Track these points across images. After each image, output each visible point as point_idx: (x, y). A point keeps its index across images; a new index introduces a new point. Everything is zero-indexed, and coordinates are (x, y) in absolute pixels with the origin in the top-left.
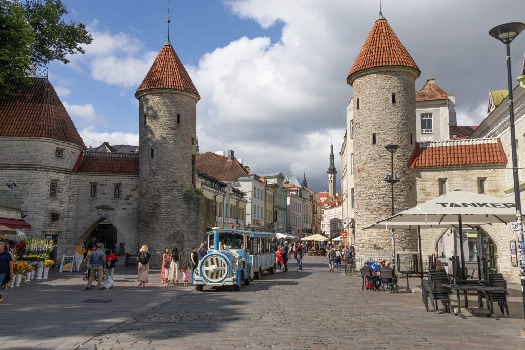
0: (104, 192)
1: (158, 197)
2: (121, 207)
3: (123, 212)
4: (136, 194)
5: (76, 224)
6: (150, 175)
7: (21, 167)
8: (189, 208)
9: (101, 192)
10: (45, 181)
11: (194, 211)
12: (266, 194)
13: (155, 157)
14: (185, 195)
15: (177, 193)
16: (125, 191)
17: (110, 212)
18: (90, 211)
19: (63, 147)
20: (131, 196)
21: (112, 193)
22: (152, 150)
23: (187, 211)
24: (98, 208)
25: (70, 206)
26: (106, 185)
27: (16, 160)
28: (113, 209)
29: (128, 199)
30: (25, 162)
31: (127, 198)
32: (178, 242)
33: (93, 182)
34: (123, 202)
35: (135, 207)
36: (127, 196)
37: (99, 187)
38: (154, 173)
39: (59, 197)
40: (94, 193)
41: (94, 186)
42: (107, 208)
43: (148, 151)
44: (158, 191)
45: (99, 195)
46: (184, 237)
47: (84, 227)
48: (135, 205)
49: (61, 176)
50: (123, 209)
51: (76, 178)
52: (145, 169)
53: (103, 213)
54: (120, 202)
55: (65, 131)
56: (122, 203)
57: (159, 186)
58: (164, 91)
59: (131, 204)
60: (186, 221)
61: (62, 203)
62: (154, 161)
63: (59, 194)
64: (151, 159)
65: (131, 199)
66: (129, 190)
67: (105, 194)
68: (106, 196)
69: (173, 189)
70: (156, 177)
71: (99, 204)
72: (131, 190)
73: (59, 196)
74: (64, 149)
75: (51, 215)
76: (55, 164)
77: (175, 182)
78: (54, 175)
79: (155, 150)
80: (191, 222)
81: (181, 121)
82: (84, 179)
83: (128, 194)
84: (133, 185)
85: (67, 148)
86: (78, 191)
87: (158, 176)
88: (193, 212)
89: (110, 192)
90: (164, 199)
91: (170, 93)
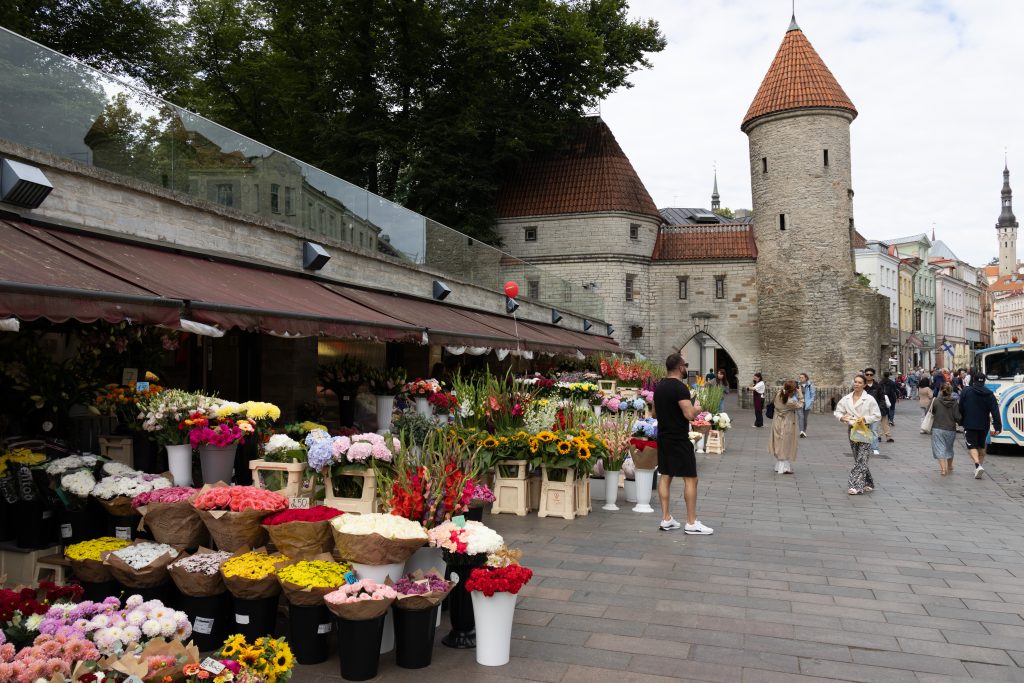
0: (701, 290)
1: (795, 295)
2: (729, 313)
3: (733, 321)
4: (752, 292)
5: (662, 342)
6: (781, 259)
7: (585, 258)
8: (851, 311)
9: (696, 289)
10: (618, 277)
11: (862, 315)
12: (900, 278)
13: (787, 227)
14: (843, 289)
15: (829, 286)
16: (733, 287)
17: (711, 323)
18: (681, 321)
19: (639, 223)
20: (744, 295)
21: (712, 290)
22: (782, 217)
23: (849, 317)
24: (694, 316)
25: (652, 314)
26: (702, 279)
27: (578, 248)
28: (716, 317)
29: (740, 300)
30: (592, 250)
31: (738, 298)
32: (834, 369)
33: (682, 274)
34: (733, 305)
35: (751, 312)
36: (737, 295)
37: (691, 282)
38: (787, 255)
39: (637, 301)
40: (683, 294)
41: (683, 280)
42: (707, 316)
43: (774, 219)
44: (797, 285)
45: (692, 296)
46: (844, 362)
47: (673, 347)
48: (753, 309)
49: (636, 269)
50: (732, 316)
51: (658, 270)
52: (768, 249)
53: (701, 323)
54: (726, 305)
55: (639, 196)
56: (731, 307)
57: (798, 276)
58: (799, 113)
59: (745, 308)
60: (846, 333)
61: (641, 309)
62: (785, 235)
63: (637, 296)
64: (781, 232)
65: (743, 299)
66: (740, 285)
67: (702, 293)
68: (705, 297)
69: (822, 280)
70: (791, 261)
71: (694, 309)
72: (744, 285)
73: (637, 299)
74: (640, 226)
75: (630, 330)
76: (631, 250)
77: (825, 268)
78: (630, 268)
79: (786, 216)
80: (857, 335)
81: (830, 161)
82: (668, 270)
83: (739, 292)
84: (746, 277)
85: (644, 224)
86: (661, 290)
87: (795, 259)
88: (861, 319)
89: (709, 288)
90: (808, 297)
91: (809, 115)
